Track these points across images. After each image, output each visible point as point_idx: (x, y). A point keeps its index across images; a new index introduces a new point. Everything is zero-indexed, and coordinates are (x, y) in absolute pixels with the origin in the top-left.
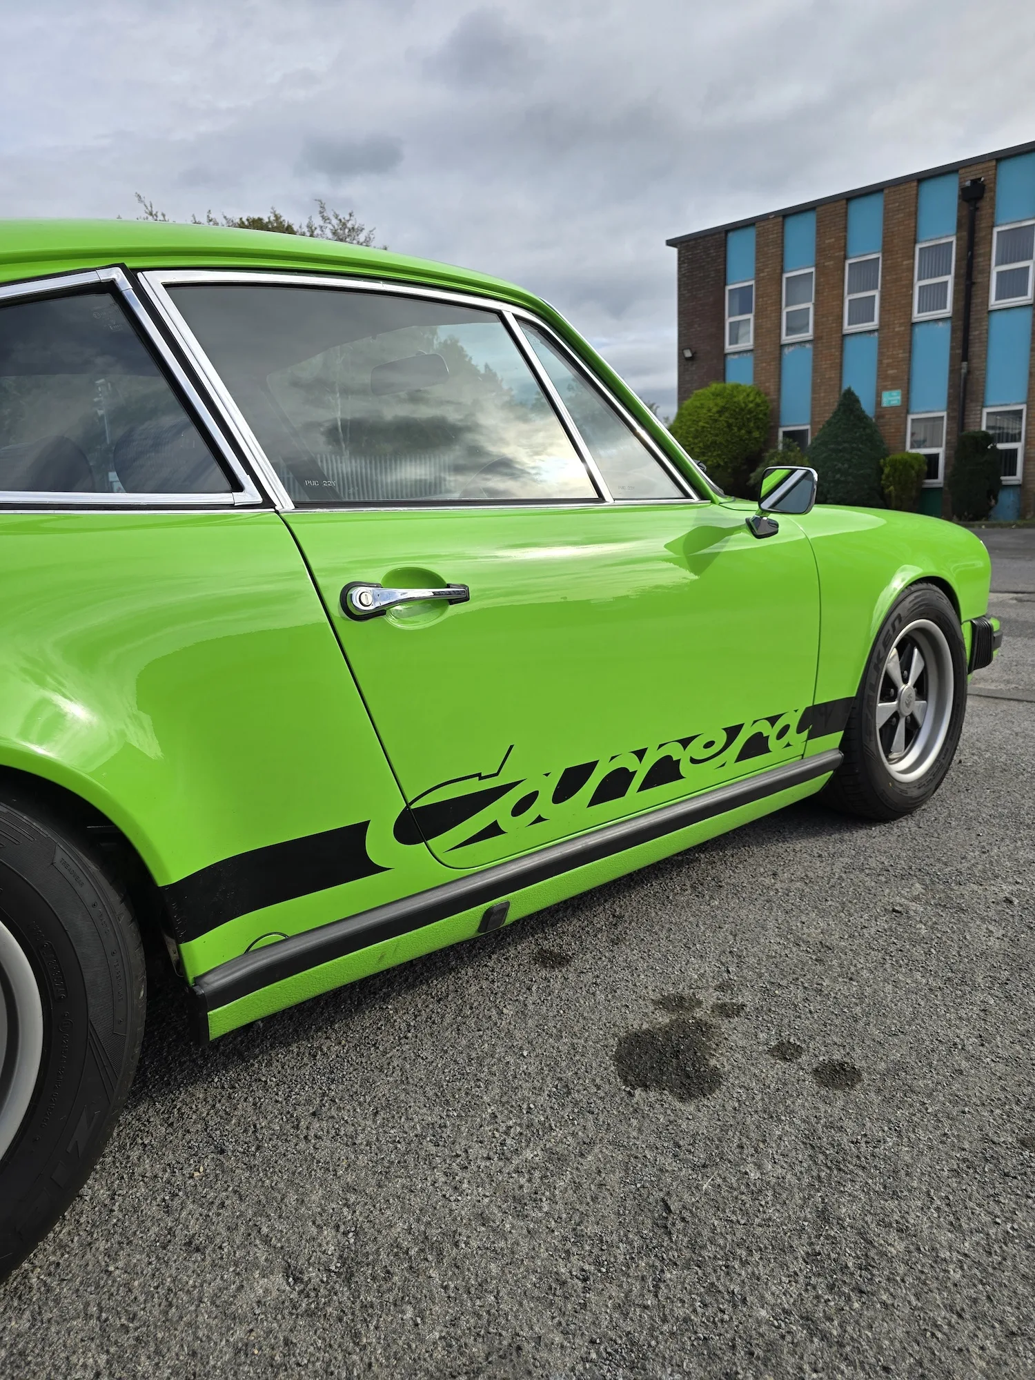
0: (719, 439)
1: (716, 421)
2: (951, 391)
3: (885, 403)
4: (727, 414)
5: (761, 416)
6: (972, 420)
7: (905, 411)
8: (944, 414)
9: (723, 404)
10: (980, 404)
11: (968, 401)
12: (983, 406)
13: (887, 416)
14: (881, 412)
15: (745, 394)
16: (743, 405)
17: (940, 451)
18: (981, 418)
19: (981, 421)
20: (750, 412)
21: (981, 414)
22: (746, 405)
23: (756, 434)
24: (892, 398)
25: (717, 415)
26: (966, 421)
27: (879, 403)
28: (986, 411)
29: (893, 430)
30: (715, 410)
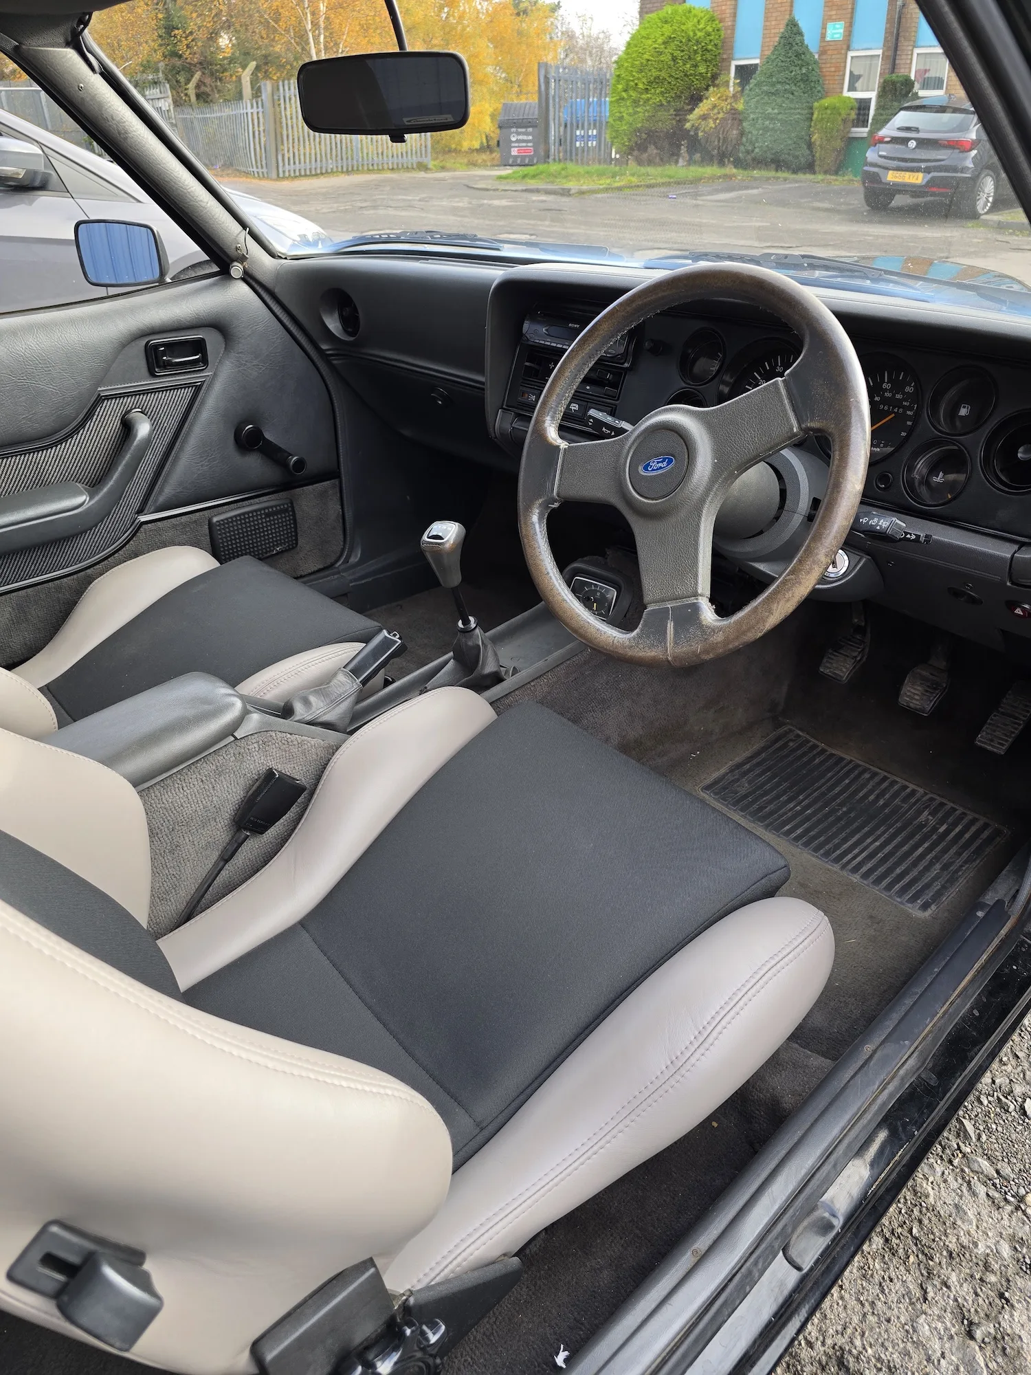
0: (663, 74)
1: (661, 53)
2: (888, 25)
3: (828, 39)
4: (673, 46)
5: (710, 47)
6: (903, 62)
7: (845, 47)
8: (880, 52)
9: (669, 34)
10: (912, 43)
11: (901, 39)
12: (914, 47)
13: (829, 52)
14: (825, 47)
15: (695, 20)
16: (691, 34)
17: (872, 95)
18: (911, 59)
19: (911, 63)
20: (698, 42)
21: (912, 54)
22: (695, 34)
23: (702, 69)
24: (835, 31)
25: (662, 46)
26: (897, 62)
27: (823, 36)
28: (917, 51)
29: (833, 69)
30: (660, 41)
